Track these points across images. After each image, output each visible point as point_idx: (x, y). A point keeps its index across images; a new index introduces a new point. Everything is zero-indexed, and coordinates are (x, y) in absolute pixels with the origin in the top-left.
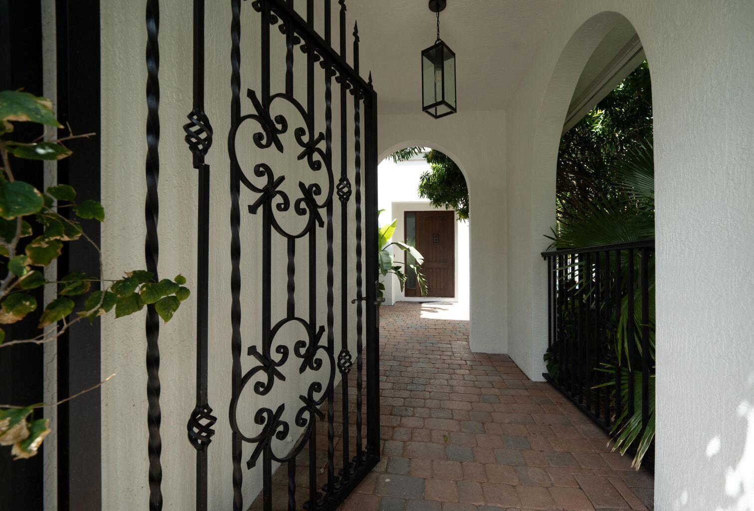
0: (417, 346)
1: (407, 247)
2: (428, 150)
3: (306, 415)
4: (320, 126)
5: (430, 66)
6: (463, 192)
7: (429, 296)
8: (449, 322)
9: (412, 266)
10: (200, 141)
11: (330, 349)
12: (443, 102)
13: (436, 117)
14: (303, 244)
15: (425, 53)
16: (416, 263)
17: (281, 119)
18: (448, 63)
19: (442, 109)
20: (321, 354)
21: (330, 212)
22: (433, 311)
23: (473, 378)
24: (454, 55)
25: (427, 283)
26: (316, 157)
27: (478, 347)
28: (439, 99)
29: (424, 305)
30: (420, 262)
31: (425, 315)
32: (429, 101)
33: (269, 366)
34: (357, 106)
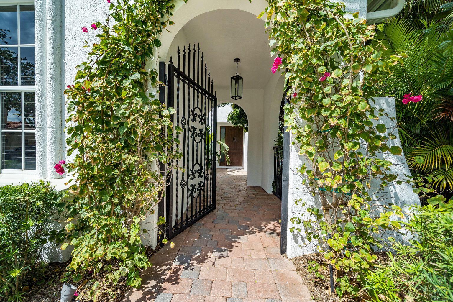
0: (226, 184)
1: (222, 143)
2: (232, 104)
3: (199, 189)
4: (203, 113)
5: (234, 81)
6: (246, 121)
7: (231, 165)
8: (239, 176)
9: (223, 152)
10: (183, 122)
11: (204, 173)
12: (238, 96)
13: (235, 99)
14: (199, 144)
15: (232, 78)
16: (225, 150)
17: (196, 114)
18: (240, 81)
19: (237, 98)
20: (202, 174)
21: (205, 136)
22: (232, 172)
23: (247, 193)
24: (242, 78)
25: (231, 159)
26: (203, 121)
27: (250, 184)
28: (237, 95)
29: (228, 169)
30: (227, 150)
31: (229, 173)
32: (233, 95)
33: (193, 174)
34: (212, 103)
